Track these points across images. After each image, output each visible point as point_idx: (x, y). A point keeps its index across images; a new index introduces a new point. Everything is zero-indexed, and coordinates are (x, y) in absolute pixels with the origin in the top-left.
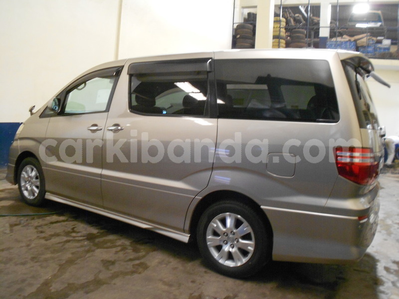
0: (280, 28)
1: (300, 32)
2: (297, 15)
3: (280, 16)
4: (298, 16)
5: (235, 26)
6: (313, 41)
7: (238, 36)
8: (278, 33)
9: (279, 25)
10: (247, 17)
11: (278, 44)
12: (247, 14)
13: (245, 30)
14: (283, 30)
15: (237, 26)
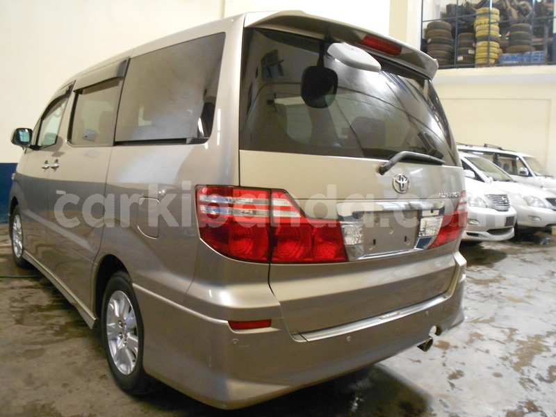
0: (490, 23)
1: (522, 29)
2: (522, 3)
3: (489, 6)
4: (524, 5)
5: (425, 25)
6: (546, 41)
7: (429, 40)
8: (487, 31)
9: (487, 20)
10: (445, 11)
11: (486, 48)
12: (445, 7)
13: (437, 30)
14: (495, 27)
15: (428, 26)
